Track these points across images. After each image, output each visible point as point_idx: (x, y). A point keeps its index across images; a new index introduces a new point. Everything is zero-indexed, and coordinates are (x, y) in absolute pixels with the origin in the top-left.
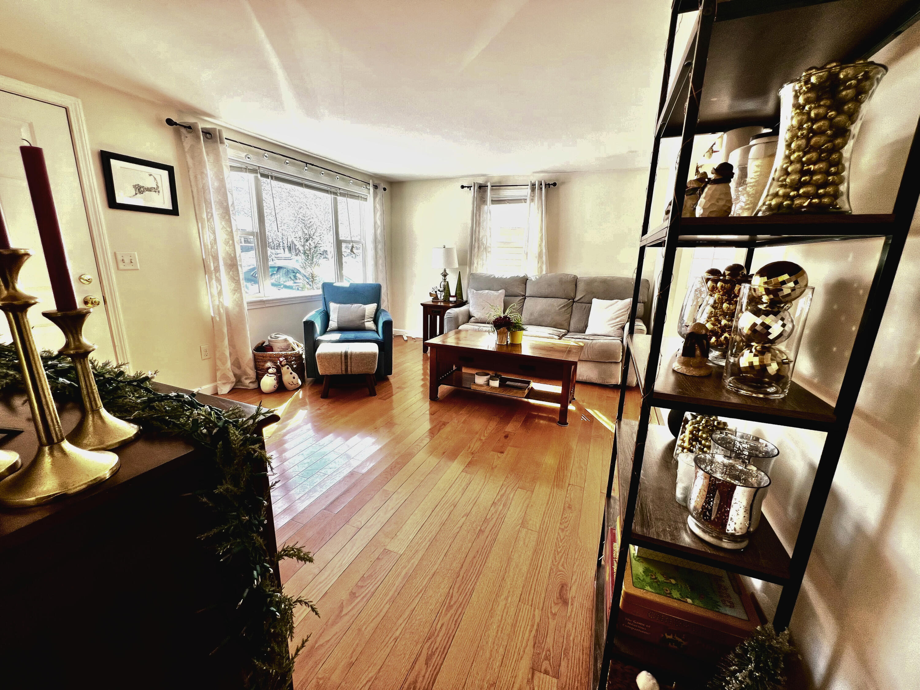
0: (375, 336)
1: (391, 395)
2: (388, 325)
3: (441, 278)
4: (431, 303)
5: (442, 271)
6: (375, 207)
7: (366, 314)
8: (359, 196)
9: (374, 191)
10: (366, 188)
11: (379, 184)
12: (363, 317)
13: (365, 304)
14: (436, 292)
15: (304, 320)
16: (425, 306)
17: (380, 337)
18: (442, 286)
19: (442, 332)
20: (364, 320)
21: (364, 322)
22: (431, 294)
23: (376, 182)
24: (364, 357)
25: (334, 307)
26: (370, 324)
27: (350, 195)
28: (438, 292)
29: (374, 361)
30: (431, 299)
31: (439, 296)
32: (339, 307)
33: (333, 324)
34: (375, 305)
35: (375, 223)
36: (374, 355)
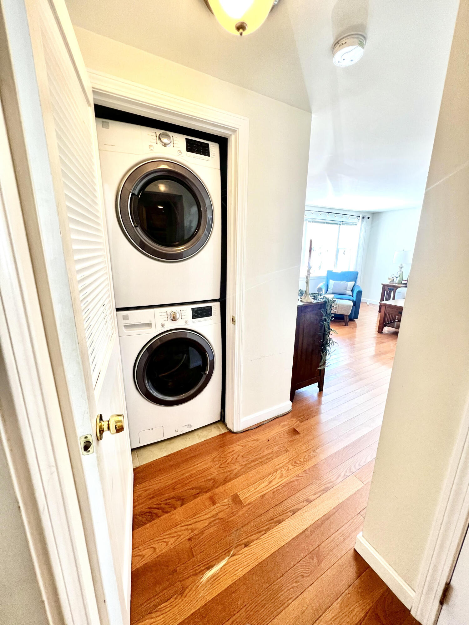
0: (351, 298)
1: (356, 327)
2: (360, 293)
3: (399, 269)
4: (389, 284)
5: (400, 265)
6: (361, 229)
7: (348, 287)
8: (352, 224)
9: (362, 220)
10: (358, 219)
11: (365, 216)
12: (346, 288)
13: (348, 281)
14: (393, 277)
15: (318, 287)
16: (384, 286)
17: (354, 299)
18: (398, 274)
19: (394, 298)
20: (346, 289)
21: (346, 291)
22: (389, 279)
23: (364, 215)
24: (344, 307)
25: (332, 282)
26: (349, 292)
27: (348, 224)
28: (395, 278)
29: (350, 309)
30: (389, 281)
31: (395, 280)
32: (334, 283)
33: (330, 290)
34: (354, 282)
35: (360, 237)
36: (350, 306)
